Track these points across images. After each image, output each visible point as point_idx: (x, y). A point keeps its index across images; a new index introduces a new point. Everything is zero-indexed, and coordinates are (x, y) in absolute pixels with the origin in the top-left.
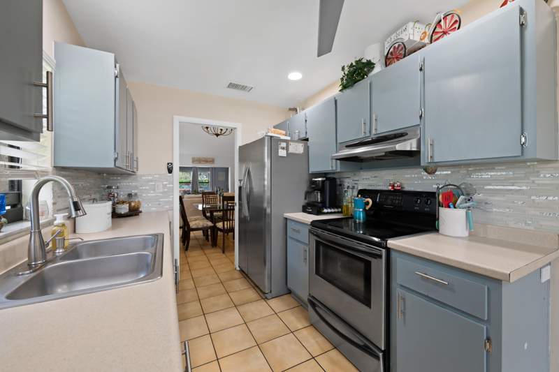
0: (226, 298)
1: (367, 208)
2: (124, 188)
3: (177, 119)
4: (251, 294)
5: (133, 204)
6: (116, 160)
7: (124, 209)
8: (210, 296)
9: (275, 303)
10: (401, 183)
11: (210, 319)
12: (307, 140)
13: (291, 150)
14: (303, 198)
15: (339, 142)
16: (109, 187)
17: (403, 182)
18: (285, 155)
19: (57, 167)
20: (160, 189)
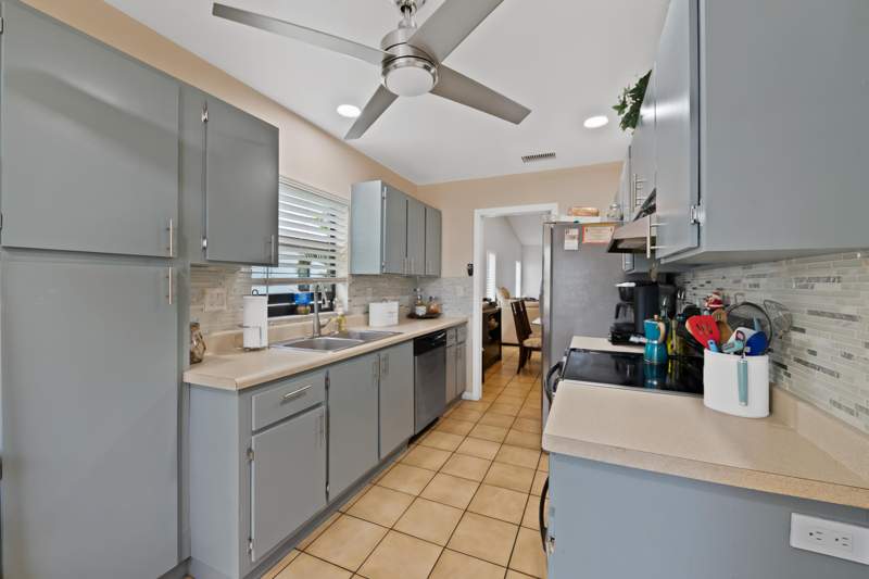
0: (504, 432)
3: (478, 213)
5: (432, 307)
6: (382, 267)
7: (421, 311)
8: (491, 424)
13: (589, 238)
14: (614, 315)
18: (576, 248)
19: (353, 275)
20: (461, 293)
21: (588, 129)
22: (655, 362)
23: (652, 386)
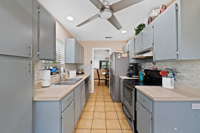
0: (103, 99)
1: (144, 76)
2: (81, 67)
3: (93, 49)
4: (111, 100)
5: (82, 71)
6: (75, 61)
7: (80, 72)
8: (99, 98)
9: (116, 104)
10: (157, 68)
11: (97, 103)
12: (129, 52)
13: (122, 56)
15: (135, 53)
16: (78, 67)
17: (157, 67)
18: (120, 58)
19: (66, 64)
20: (89, 68)
21: (122, 33)
22: (142, 80)
23: (141, 85)
